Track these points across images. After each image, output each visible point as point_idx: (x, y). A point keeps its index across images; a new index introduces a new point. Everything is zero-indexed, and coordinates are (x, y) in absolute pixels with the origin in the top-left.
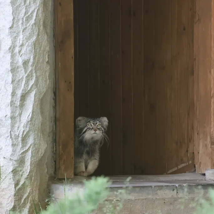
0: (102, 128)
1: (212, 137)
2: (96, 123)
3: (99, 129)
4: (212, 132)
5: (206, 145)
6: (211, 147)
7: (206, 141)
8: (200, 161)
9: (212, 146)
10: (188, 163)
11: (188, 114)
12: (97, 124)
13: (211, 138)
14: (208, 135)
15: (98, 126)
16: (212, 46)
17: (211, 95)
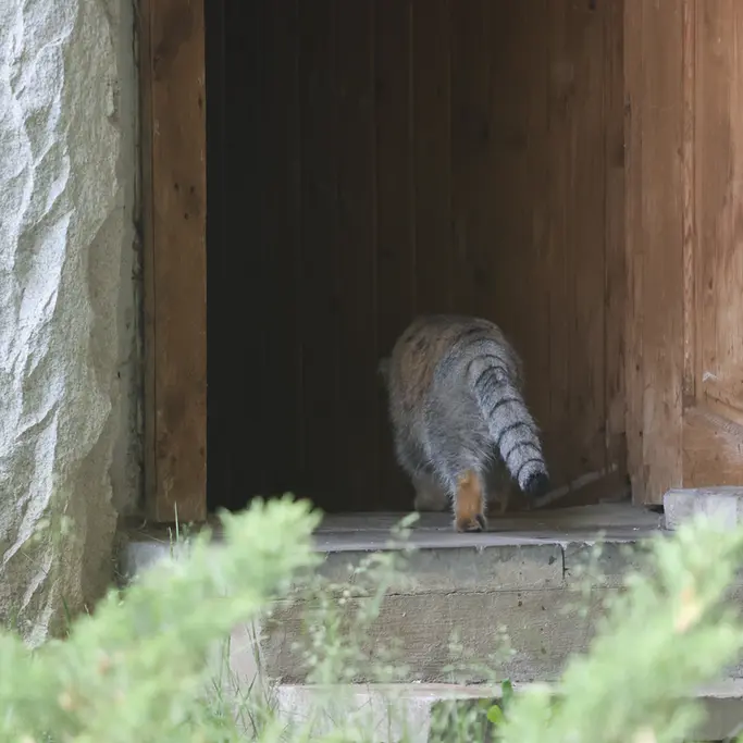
1: (688, 380)
4: (688, 360)
5: (666, 406)
6: (683, 414)
7: (666, 391)
8: (645, 463)
9: (687, 410)
10: (607, 471)
11: (607, 301)
13: (683, 383)
14: (674, 370)
16: (686, 62)
17: (683, 231)
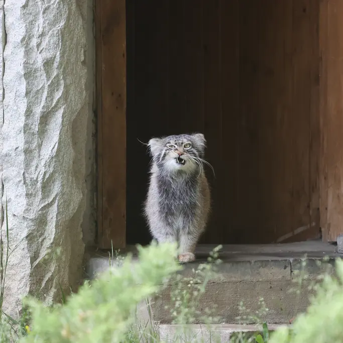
0: (192, 149)
2: (180, 142)
3: (188, 151)
7: (338, 189)
8: (328, 222)
10: (310, 225)
12: (182, 143)
15: (185, 147)
